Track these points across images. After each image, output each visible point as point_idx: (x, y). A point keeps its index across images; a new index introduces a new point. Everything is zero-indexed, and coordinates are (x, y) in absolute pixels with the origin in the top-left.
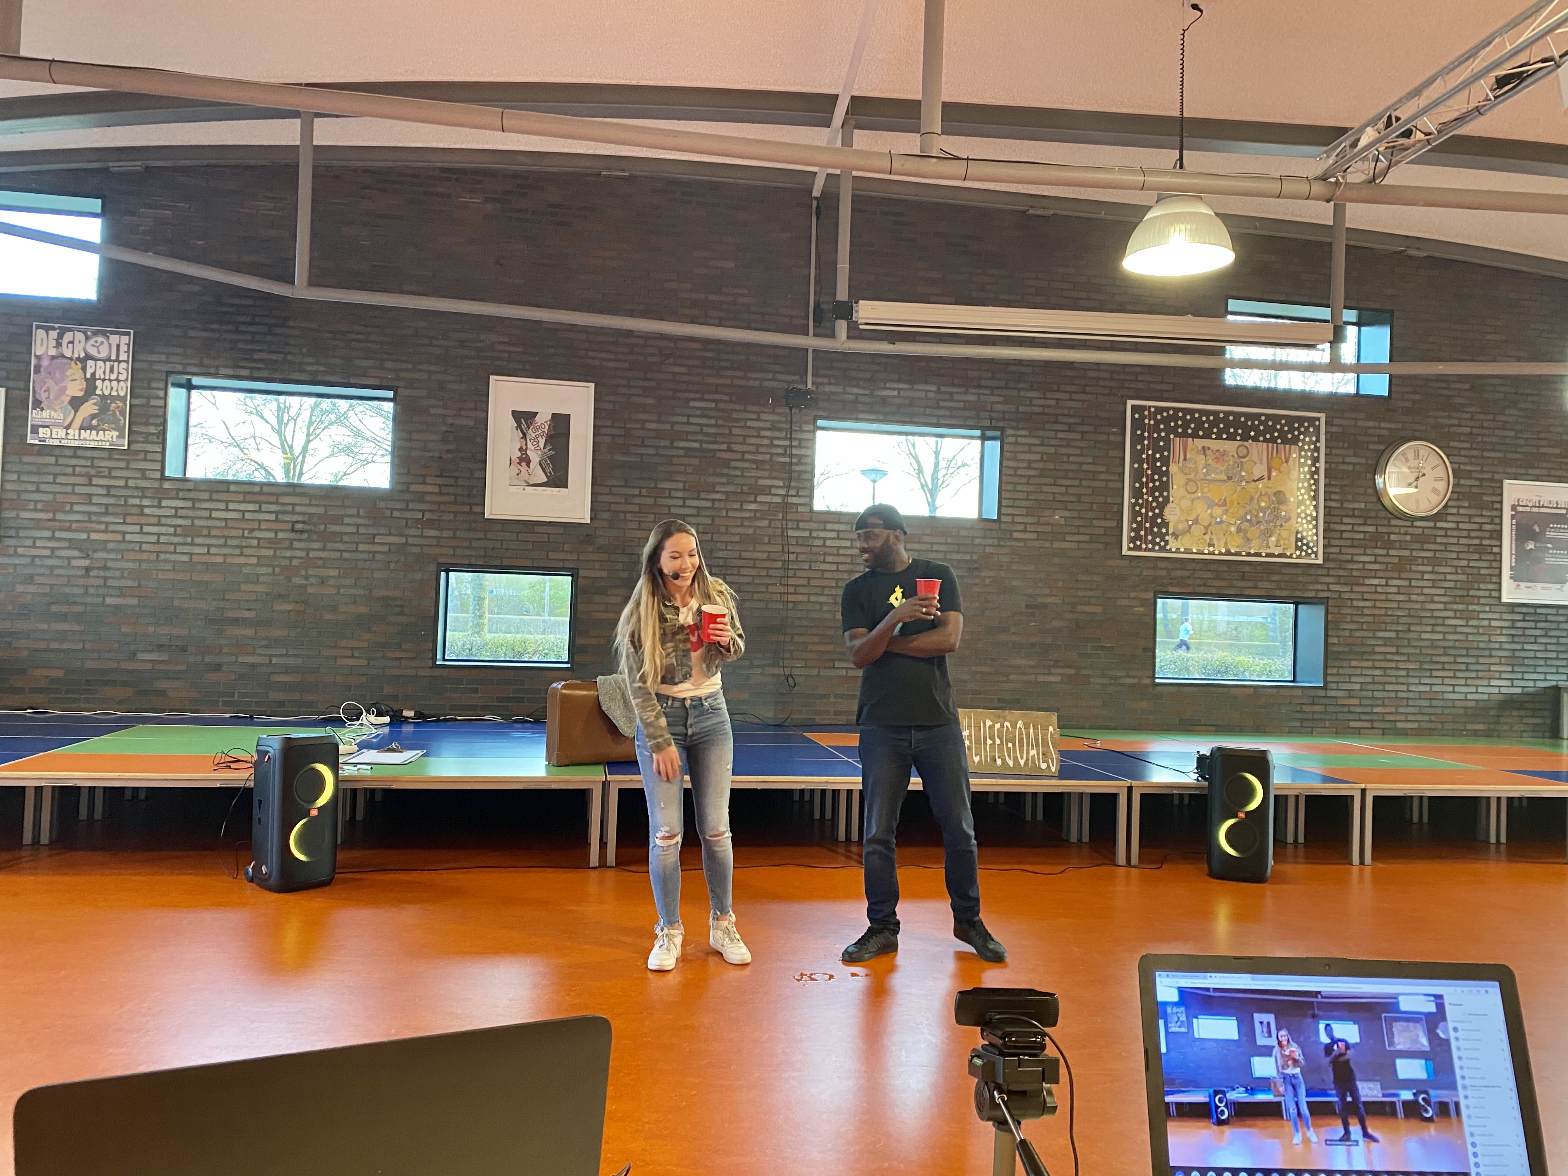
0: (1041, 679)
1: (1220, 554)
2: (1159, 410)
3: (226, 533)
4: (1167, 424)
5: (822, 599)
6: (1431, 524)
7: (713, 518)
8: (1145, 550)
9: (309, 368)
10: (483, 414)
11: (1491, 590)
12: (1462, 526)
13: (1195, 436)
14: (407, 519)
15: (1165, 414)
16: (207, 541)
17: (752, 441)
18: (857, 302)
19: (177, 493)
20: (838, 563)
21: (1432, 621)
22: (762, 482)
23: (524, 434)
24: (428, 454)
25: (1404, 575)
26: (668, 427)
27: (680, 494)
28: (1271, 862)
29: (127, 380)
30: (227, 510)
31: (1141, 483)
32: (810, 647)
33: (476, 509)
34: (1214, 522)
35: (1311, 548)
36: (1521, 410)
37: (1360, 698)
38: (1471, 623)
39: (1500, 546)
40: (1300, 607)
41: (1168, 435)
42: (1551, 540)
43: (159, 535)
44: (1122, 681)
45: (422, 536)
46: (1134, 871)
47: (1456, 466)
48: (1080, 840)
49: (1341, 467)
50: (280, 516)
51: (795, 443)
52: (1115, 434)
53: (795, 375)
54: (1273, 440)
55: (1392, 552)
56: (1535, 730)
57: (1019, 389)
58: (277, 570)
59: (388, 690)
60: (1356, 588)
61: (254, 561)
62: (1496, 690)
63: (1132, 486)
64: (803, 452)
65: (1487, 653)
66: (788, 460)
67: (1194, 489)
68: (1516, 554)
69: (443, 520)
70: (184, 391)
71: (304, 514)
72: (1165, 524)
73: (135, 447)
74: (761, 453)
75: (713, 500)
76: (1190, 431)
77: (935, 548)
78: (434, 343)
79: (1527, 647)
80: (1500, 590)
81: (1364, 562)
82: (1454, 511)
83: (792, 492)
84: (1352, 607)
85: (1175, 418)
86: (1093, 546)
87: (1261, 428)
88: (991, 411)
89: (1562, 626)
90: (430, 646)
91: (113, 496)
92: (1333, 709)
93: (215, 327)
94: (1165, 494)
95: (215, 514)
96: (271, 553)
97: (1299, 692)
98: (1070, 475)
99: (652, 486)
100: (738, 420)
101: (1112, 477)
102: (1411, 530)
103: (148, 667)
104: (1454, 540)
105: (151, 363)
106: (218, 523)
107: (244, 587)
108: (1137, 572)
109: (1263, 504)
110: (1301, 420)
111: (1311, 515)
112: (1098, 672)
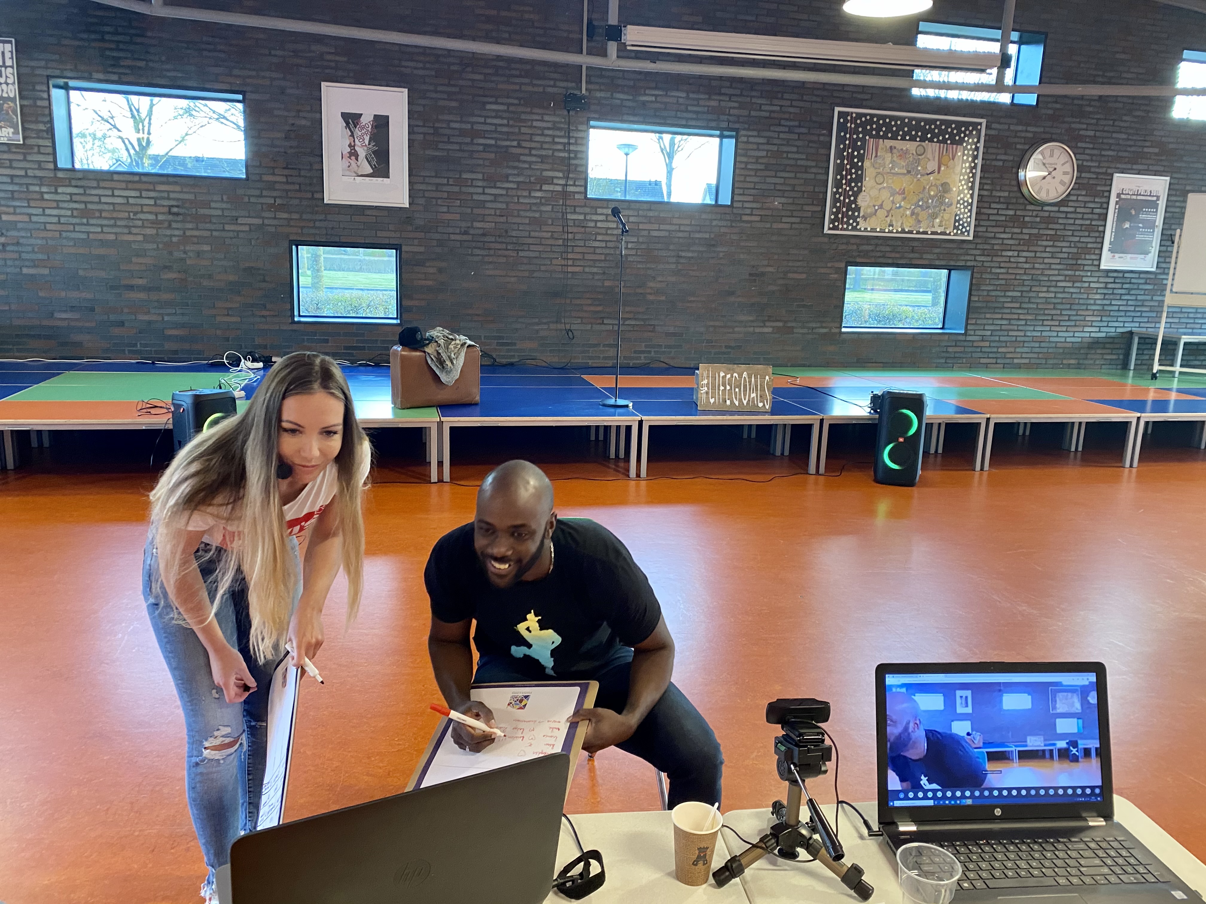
0: (758, 330)
1: (897, 232)
2: (860, 116)
3: (115, 215)
4: (864, 128)
5: (595, 270)
6: (1056, 209)
7: (507, 203)
8: (841, 230)
9: (169, 74)
10: (318, 115)
11: (1093, 260)
12: (1078, 210)
13: (885, 137)
14: (262, 204)
15: (863, 119)
16: (100, 222)
17: (538, 138)
18: (625, 27)
19: (70, 182)
20: (607, 241)
21: (1048, 284)
22: (546, 174)
23: (352, 133)
24: (275, 150)
25: (1031, 249)
26: (469, 126)
27: (480, 184)
28: (919, 472)
29: (14, 83)
30: (113, 195)
31: (842, 176)
32: (585, 308)
33: (317, 196)
34: (894, 207)
35: (965, 228)
36: (1135, 117)
37: (990, 341)
38: (1076, 285)
39: (1105, 226)
40: (952, 272)
41: (864, 137)
42: (1143, 221)
43: (59, 216)
44: (817, 331)
45: (275, 218)
46: (821, 478)
47: (1080, 162)
48: (782, 454)
49: (995, 163)
50: (158, 202)
51: (572, 141)
52: (823, 135)
53: (572, 82)
54: (944, 141)
55: (1025, 231)
56: (1111, 363)
57: (752, 97)
58: (161, 246)
59: (258, 341)
60: (995, 259)
61: (140, 238)
62: (1088, 335)
63: (835, 179)
64: (579, 148)
65: (1084, 307)
66: (566, 155)
67: (882, 180)
68: (1115, 232)
69: (291, 205)
70: (62, 92)
71: (178, 200)
72: (858, 209)
73: (29, 142)
74: (545, 149)
75: (508, 189)
76: (881, 133)
77: (682, 228)
78: (273, 52)
79: (1113, 302)
80: (1100, 259)
81: (1003, 239)
82: (1074, 198)
83: (571, 182)
84: (991, 273)
85: (871, 123)
86: (802, 226)
87: (936, 131)
88: (729, 115)
89: (1141, 287)
90: (288, 306)
91: (16, 184)
92: (970, 350)
93: (85, 36)
94: (859, 184)
95: (104, 199)
96: (154, 231)
97: (947, 337)
98: (788, 169)
99: (457, 176)
100: (525, 121)
101: (820, 171)
102: (1041, 214)
103: (65, 324)
104: (1072, 221)
105: (33, 68)
106: (106, 207)
107: (134, 260)
108: (834, 246)
109: (932, 193)
110: (967, 124)
111: (967, 201)
112: (800, 324)
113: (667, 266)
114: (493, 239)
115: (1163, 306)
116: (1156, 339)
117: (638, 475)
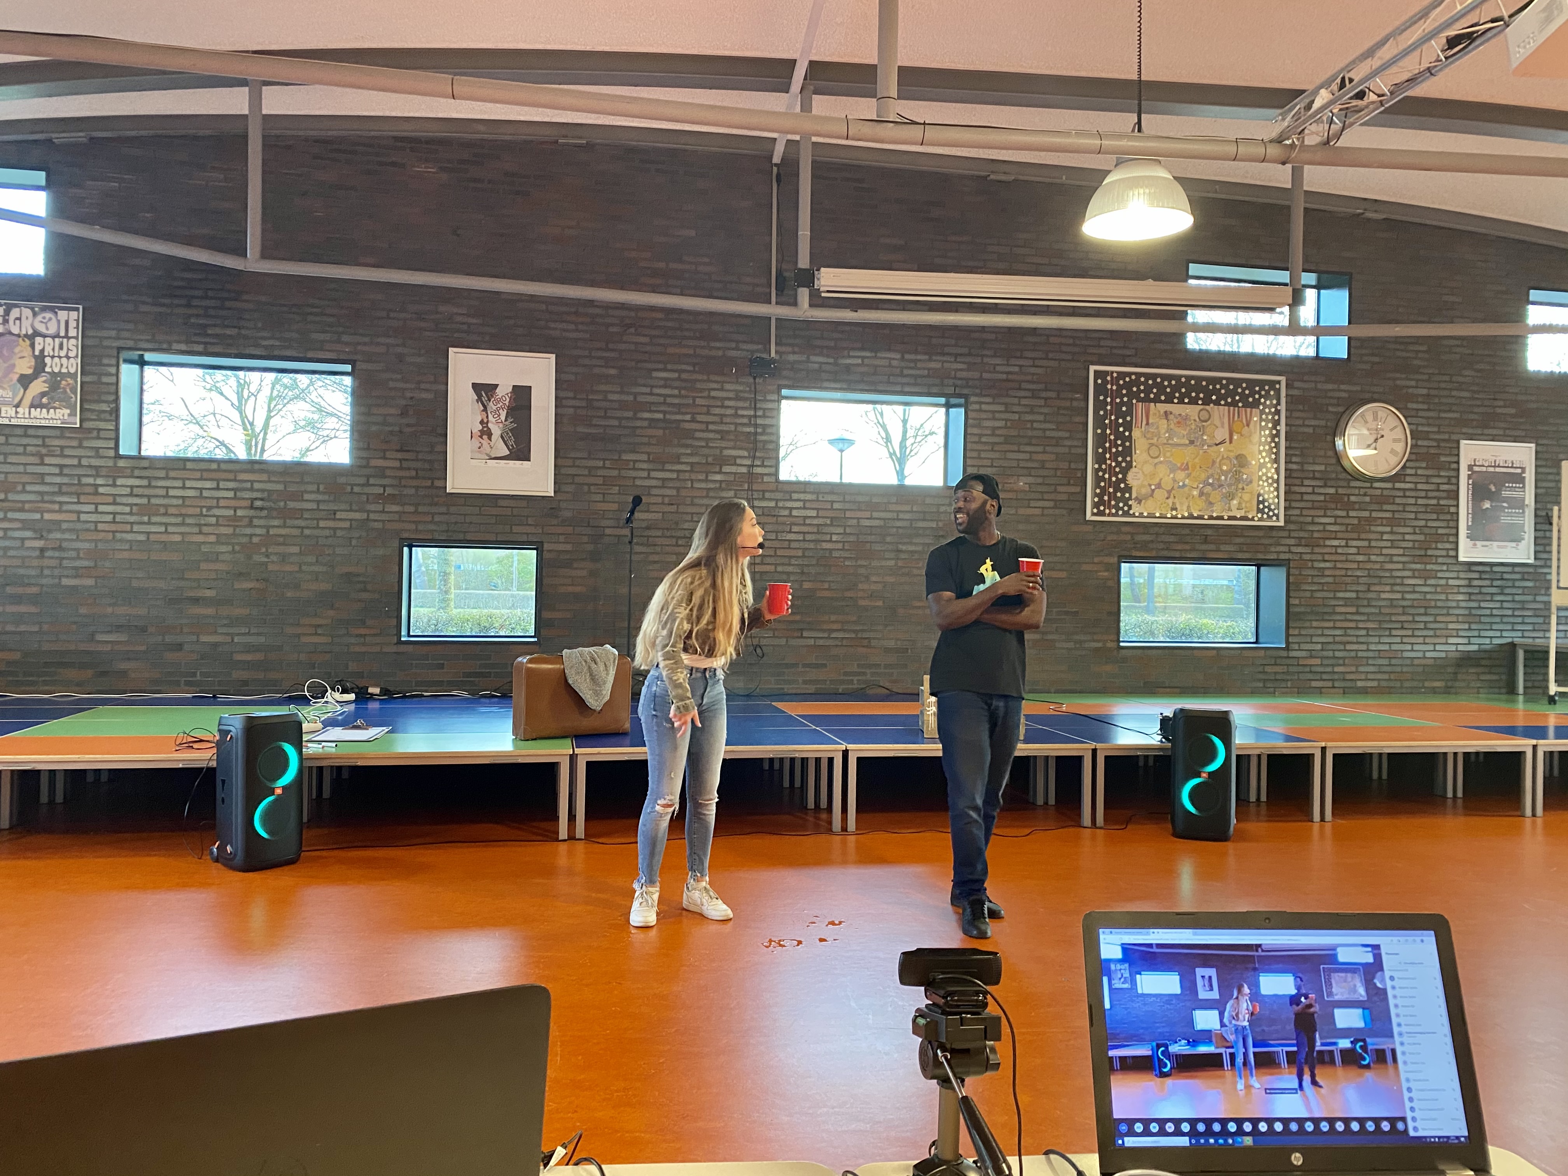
1: (1183, 518)
2: (1121, 375)
3: (184, 511)
4: (1129, 390)
5: (790, 569)
6: (1389, 485)
7: (678, 489)
8: (1109, 515)
9: (264, 343)
10: (443, 387)
11: (1448, 549)
12: (1420, 486)
13: (1157, 400)
14: (367, 494)
15: (1127, 379)
16: (164, 520)
17: (717, 411)
18: (818, 270)
19: (133, 471)
20: (804, 533)
21: (1391, 581)
22: (727, 452)
23: (485, 407)
24: (388, 429)
25: (1363, 536)
26: (631, 398)
27: (645, 466)
28: (1234, 821)
29: (77, 356)
30: (184, 487)
31: (1104, 448)
33: (438, 483)
34: (1176, 486)
35: (1273, 511)
36: (1477, 370)
37: (1322, 658)
38: (1429, 582)
39: (1457, 506)
40: (1262, 569)
41: (1130, 400)
42: (1508, 500)
43: (114, 514)
44: (1086, 645)
45: (383, 512)
46: (1099, 832)
47: (1414, 427)
48: (1046, 803)
49: (1302, 430)
50: (238, 494)
51: (760, 413)
52: (1077, 399)
53: (759, 343)
54: (1234, 404)
55: (1352, 513)
56: (1491, 685)
57: (983, 356)
58: (237, 548)
59: (353, 667)
60: (1316, 550)
61: (212, 539)
62: (1453, 648)
63: (1095, 452)
64: (767, 421)
65: (1445, 611)
66: (752, 430)
67: (1157, 453)
68: (1472, 514)
69: (405, 495)
70: (136, 367)
71: (263, 490)
72: (1129, 489)
73: (88, 425)
74: (726, 423)
75: (678, 471)
76: (1152, 396)
77: (901, 516)
78: (392, 315)
79: (1483, 605)
80: (1457, 549)
81: (1324, 524)
82: (1412, 472)
83: (757, 462)
84: (1312, 567)
85: (1137, 383)
86: (1057, 511)
87: (1223, 391)
88: (955, 378)
89: (1517, 584)
90: (394, 622)
91: (66, 475)
92: (1295, 669)
93: (167, 301)
94: (1128, 459)
95: (172, 492)
96: (230, 531)
97: (1262, 653)
98: (1034, 441)
99: (616, 457)
100: (702, 390)
101: (1075, 443)
102: (1370, 492)
103: (108, 648)
104: (1412, 501)
105: (101, 338)
106: (175, 502)
107: (203, 566)
108: (1102, 536)
109: (1225, 468)
110: (1262, 383)
111: (1272, 478)
112: (1064, 637)
113: (884, 563)
114: (659, 533)
115: (1549, 609)
116: (1547, 652)
117: (844, 829)
